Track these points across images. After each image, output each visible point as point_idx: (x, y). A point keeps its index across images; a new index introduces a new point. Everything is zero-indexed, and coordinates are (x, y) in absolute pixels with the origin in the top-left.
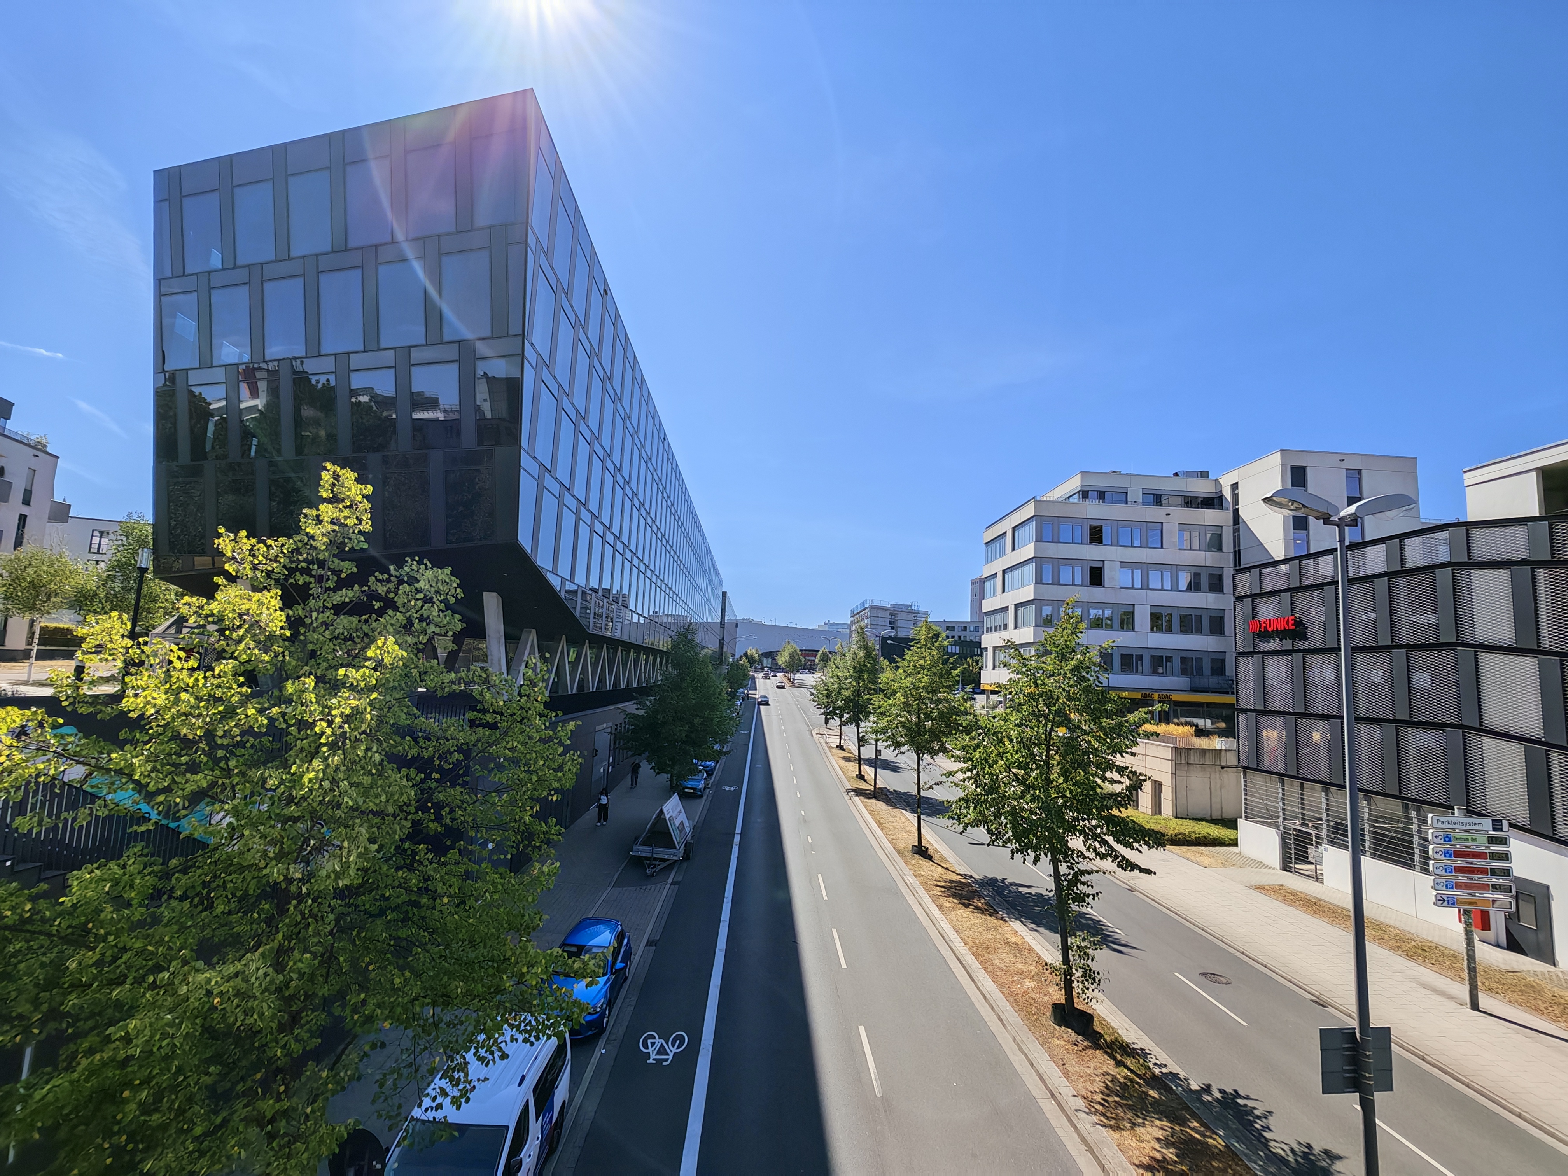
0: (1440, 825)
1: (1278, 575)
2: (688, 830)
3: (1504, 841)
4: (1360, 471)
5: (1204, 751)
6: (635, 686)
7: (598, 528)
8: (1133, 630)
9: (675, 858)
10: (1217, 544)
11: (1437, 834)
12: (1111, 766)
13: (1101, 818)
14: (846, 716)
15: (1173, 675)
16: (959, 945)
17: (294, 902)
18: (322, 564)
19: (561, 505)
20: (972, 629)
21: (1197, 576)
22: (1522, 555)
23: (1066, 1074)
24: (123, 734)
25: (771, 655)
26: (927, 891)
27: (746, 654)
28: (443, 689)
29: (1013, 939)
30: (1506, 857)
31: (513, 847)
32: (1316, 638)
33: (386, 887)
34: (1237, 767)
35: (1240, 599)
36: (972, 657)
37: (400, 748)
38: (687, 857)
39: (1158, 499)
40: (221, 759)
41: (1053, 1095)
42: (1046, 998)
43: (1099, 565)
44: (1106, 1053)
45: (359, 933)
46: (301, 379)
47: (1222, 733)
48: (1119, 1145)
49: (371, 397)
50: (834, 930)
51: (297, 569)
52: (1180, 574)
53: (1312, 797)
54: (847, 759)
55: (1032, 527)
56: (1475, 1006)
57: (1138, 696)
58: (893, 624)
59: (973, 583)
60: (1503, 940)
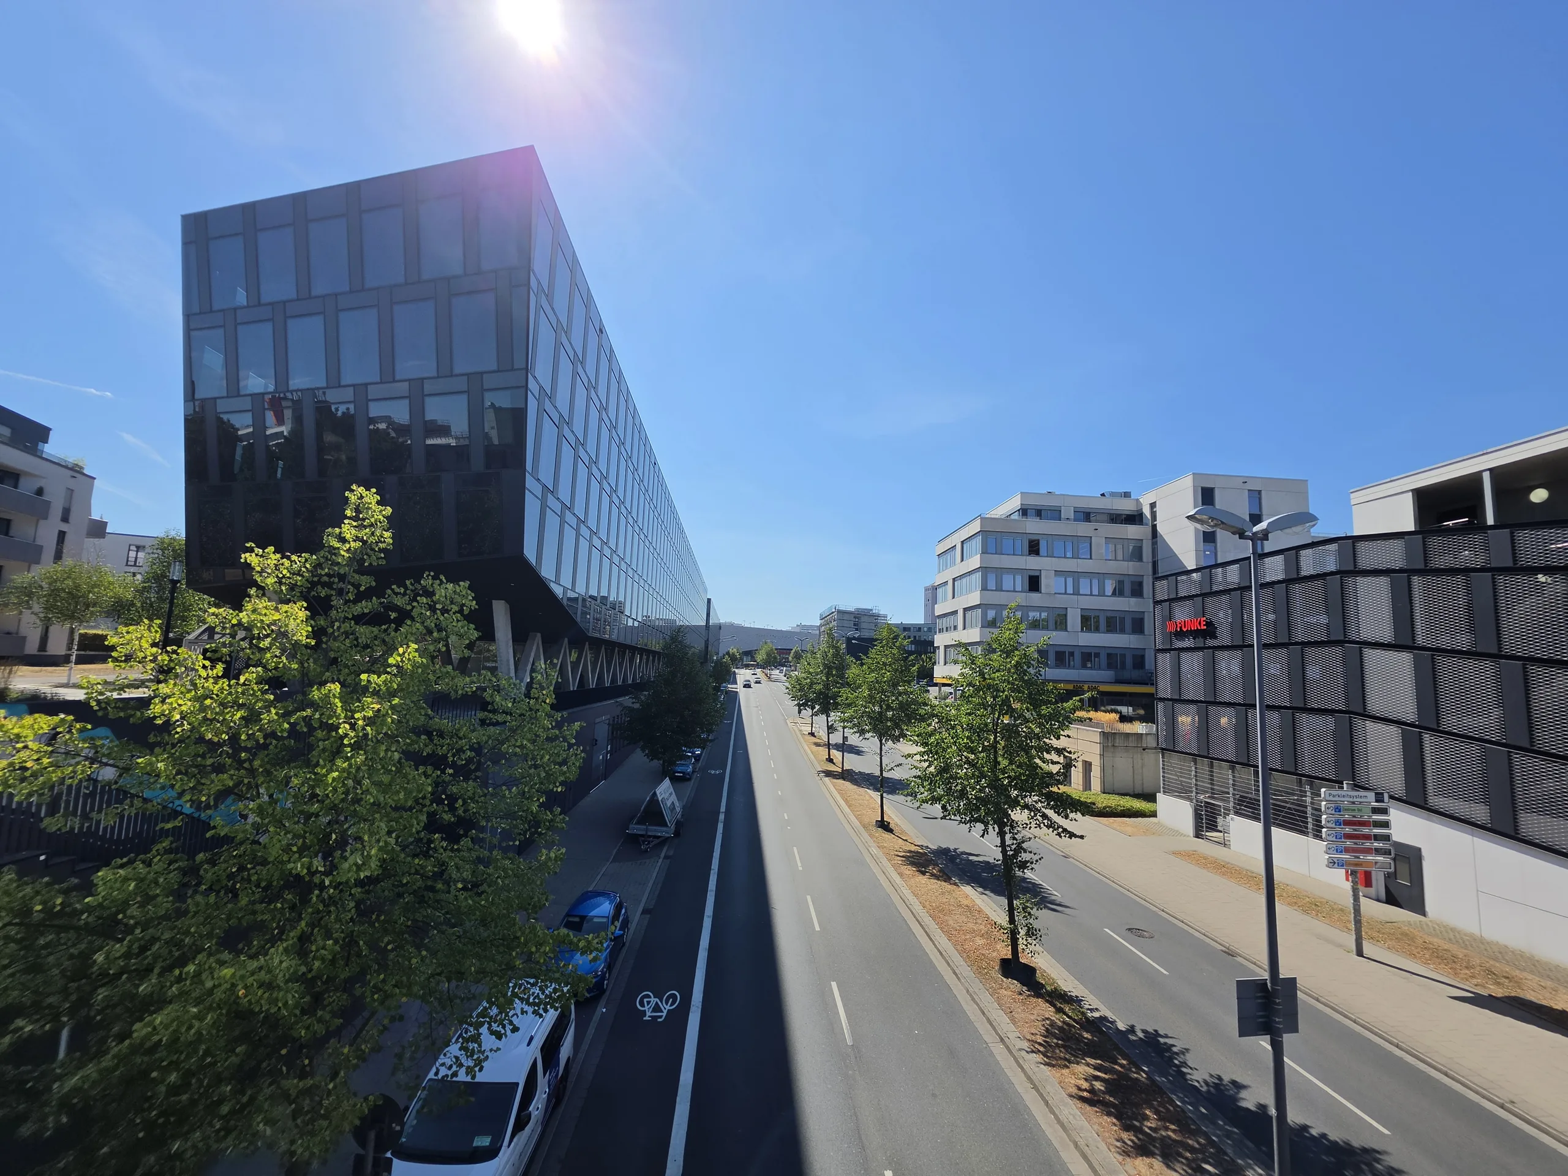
0: (1331, 798)
1: (1191, 581)
2: (678, 809)
3: (1384, 811)
4: (1260, 492)
5: (1127, 735)
6: (630, 682)
7: (597, 542)
8: (1066, 630)
9: (667, 835)
10: (1137, 554)
11: (1329, 805)
12: (1049, 749)
13: (1041, 794)
14: (817, 707)
15: (1100, 669)
16: (918, 908)
17: (317, 892)
18: (342, 578)
19: (563, 522)
20: (926, 629)
21: (1121, 583)
22: (1398, 565)
23: (1013, 1021)
24: (152, 739)
25: (750, 654)
26: (890, 860)
27: (728, 653)
28: (456, 692)
29: (965, 902)
30: (1386, 825)
31: (520, 834)
32: (1224, 637)
33: (403, 874)
34: (1155, 748)
35: (1157, 603)
36: (926, 653)
37: (416, 746)
38: (677, 834)
39: (1086, 516)
40: (245, 761)
41: (1002, 1040)
42: (995, 954)
43: (1037, 574)
44: (1047, 1001)
45: (378, 916)
46: (323, 410)
47: (1143, 719)
48: (1060, 1083)
49: (389, 425)
50: (809, 898)
51: (319, 582)
52: (1106, 581)
53: (1220, 773)
54: (817, 745)
55: (978, 542)
56: (1360, 953)
57: (1070, 687)
58: (857, 626)
59: (926, 589)
60: (1383, 894)
